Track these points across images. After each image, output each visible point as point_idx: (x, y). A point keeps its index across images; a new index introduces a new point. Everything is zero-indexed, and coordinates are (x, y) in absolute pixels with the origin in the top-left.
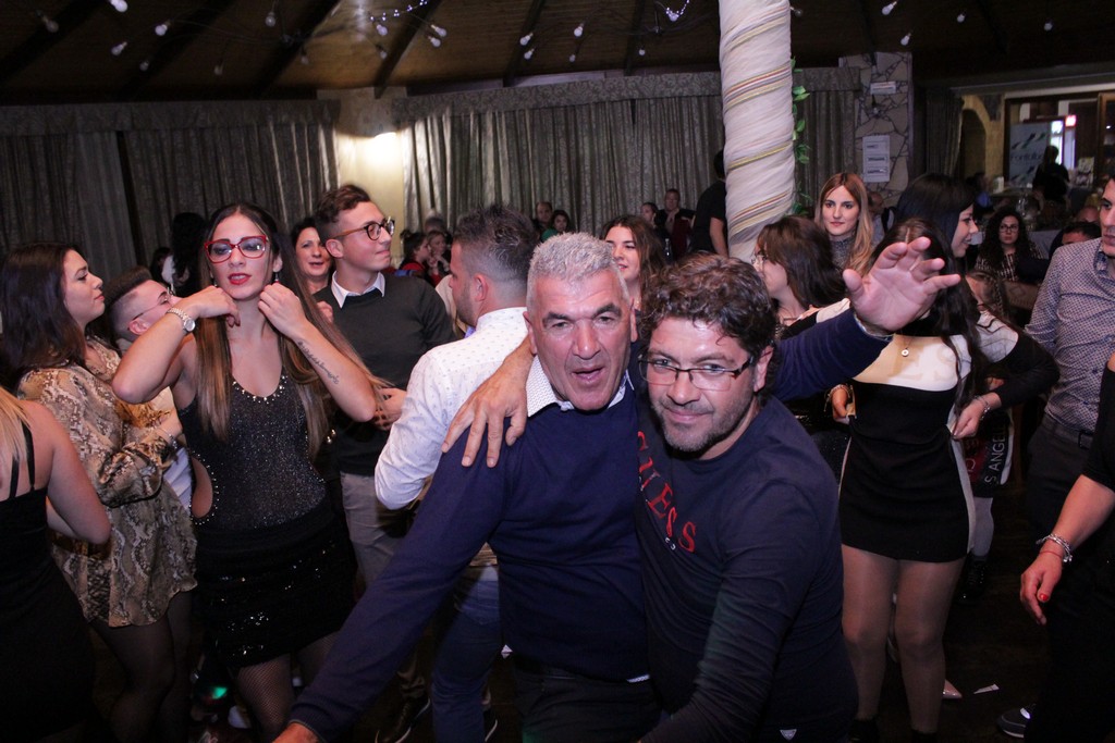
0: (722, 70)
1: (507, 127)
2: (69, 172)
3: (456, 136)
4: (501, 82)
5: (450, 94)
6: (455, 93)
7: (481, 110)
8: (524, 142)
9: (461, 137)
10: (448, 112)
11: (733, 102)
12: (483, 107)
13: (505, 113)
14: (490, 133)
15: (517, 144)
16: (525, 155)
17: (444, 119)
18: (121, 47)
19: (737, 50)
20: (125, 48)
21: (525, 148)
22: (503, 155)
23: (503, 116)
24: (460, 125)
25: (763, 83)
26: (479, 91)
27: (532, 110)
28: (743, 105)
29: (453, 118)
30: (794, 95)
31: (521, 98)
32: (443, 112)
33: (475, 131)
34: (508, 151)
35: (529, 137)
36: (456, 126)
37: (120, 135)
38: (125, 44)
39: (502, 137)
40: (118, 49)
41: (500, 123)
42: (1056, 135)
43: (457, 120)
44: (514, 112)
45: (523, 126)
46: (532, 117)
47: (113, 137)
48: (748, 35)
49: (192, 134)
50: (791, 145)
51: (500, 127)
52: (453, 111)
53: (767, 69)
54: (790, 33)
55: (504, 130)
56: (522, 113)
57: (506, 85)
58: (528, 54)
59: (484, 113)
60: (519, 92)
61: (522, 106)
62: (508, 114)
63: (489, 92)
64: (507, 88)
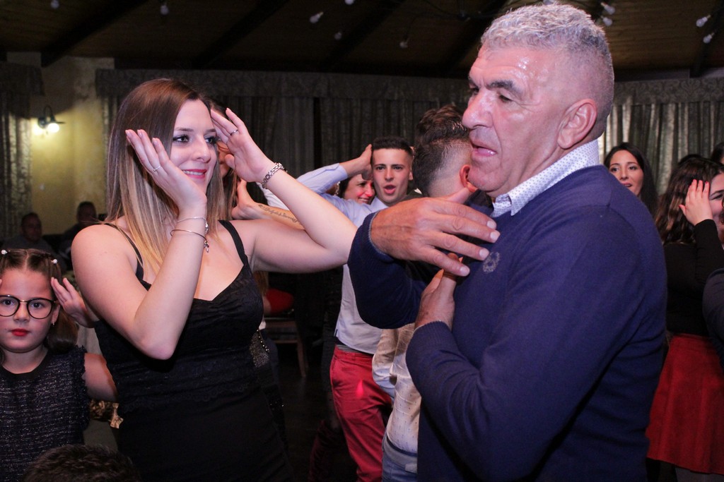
1: (690, 118)
2: (269, 130)
3: (635, 125)
4: (688, 72)
5: (632, 83)
6: (637, 82)
7: (663, 100)
8: (707, 135)
9: (640, 128)
10: (629, 101)
12: (667, 97)
13: (689, 103)
14: (671, 125)
15: (699, 137)
16: (706, 148)
17: (624, 108)
18: (318, 16)
20: (322, 17)
21: (707, 141)
22: (683, 146)
23: (686, 109)
24: (640, 114)
26: (664, 81)
27: (718, 103)
29: (633, 108)
31: (707, 90)
32: (624, 101)
33: (655, 121)
34: (689, 142)
35: (712, 129)
36: (636, 114)
37: (317, 101)
38: (322, 13)
39: (683, 128)
40: (315, 19)
41: (683, 115)
43: (637, 110)
44: (698, 103)
45: (707, 118)
46: (718, 110)
47: (311, 103)
49: (380, 105)
51: (683, 119)
52: (634, 100)
55: (686, 122)
56: (707, 105)
57: (692, 76)
58: (708, 39)
59: (667, 104)
60: (705, 84)
61: (707, 97)
62: (691, 105)
63: (673, 82)
64: (692, 80)
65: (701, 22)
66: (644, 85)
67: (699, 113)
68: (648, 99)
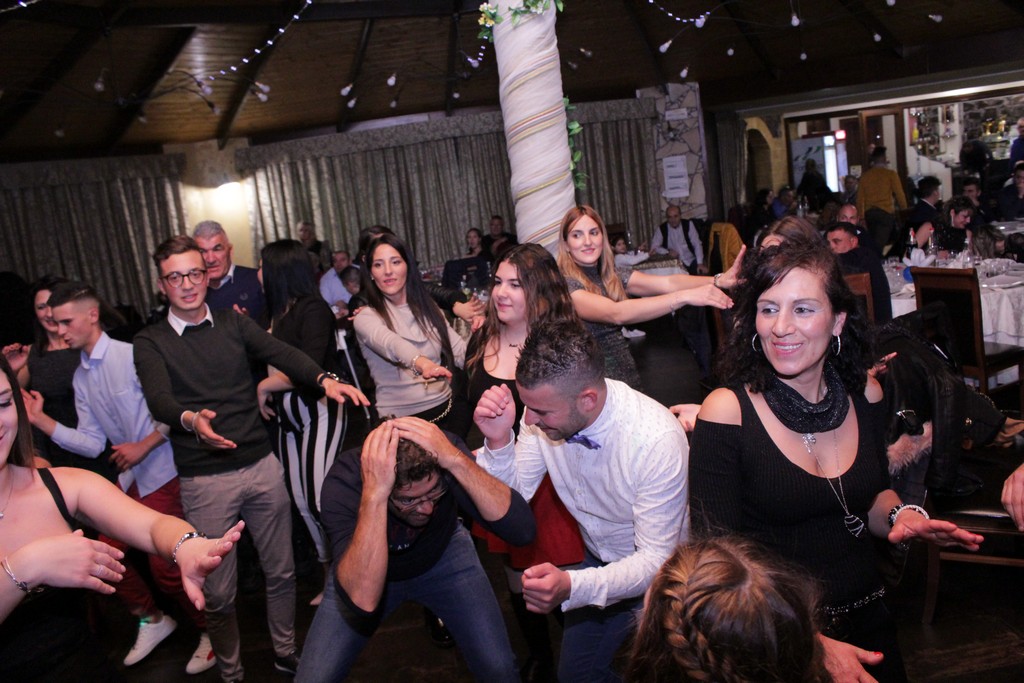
0: (503, 111)
1: (342, 169)
4: (335, 128)
5: (288, 142)
6: (293, 141)
7: (317, 154)
11: (515, 139)
12: (321, 152)
13: (340, 156)
15: (352, 184)
17: (282, 166)
19: (515, 92)
25: (541, 120)
26: (315, 138)
27: (364, 153)
28: (524, 141)
29: (291, 165)
30: (569, 130)
31: (353, 142)
32: (283, 159)
42: (830, 147)
44: (347, 155)
46: (364, 159)
48: (522, 79)
49: (43, 192)
50: (569, 174)
52: (290, 158)
53: (545, 107)
54: (560, 76)
56: (355, 156)
57: (339, 131)
58: (351, 104)
59: (320, 158)
60: (351, 137)
61: (354, 148)
62: (342, 157)
63: (324, 138)
64: (340, 134)
65: (345, 91)
66: (298, 143)
67: (350, 164)
68: (303, 156)
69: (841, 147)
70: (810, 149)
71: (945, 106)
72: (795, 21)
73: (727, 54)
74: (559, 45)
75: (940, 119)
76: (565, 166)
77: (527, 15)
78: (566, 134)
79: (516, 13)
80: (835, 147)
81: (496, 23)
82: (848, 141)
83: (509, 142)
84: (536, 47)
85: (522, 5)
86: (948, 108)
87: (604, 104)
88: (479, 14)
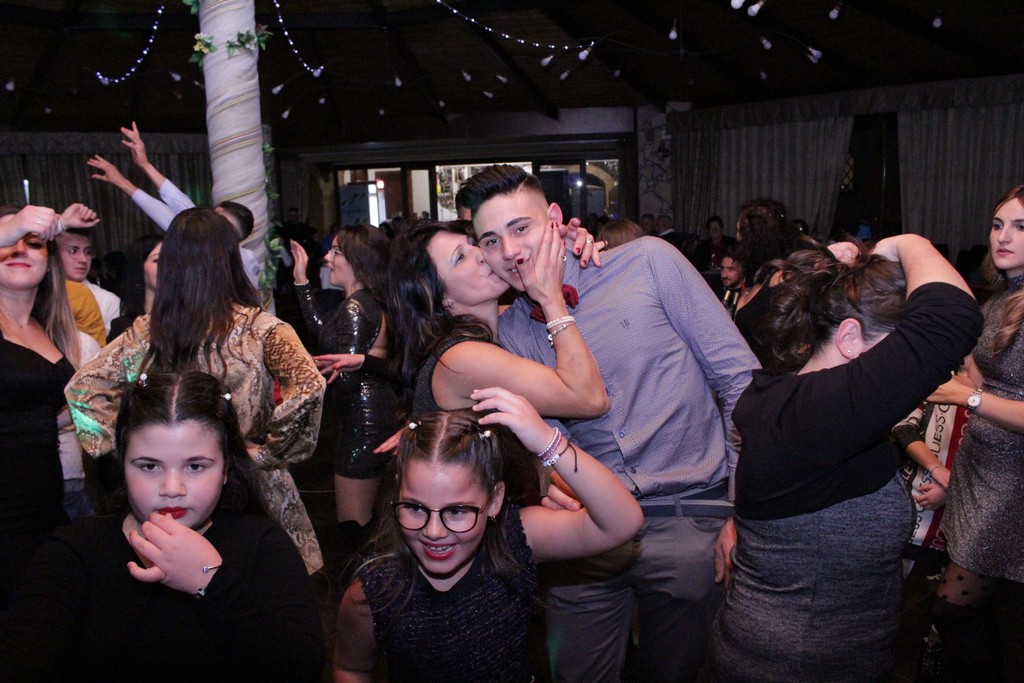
0: (210, 129)
11: (220, 152)
19: (223, 113)
25: (242, 139)
28: (229, 155)
30: (263, 149)
42: (373, 194)
48: (232, 102)
50: (264, 186)
53: (248, 128)
69: (381, 195)
70: (356, 195)
71: (458, 166)
72: (398, 83)
73: (318, 102)
74: (260, 78)
75: (454, 179)
76: (261, 179)
77: (241, 49)
78: (262, 153)
79: (231, 46)
80: (377, 194)
81: (211, 51)
82: (387, 191)
83: (213, 156)
84: (245, 77)
85: (236, 40)
86: (460, 169)
87: (183, 136)
88: (195, 42)
